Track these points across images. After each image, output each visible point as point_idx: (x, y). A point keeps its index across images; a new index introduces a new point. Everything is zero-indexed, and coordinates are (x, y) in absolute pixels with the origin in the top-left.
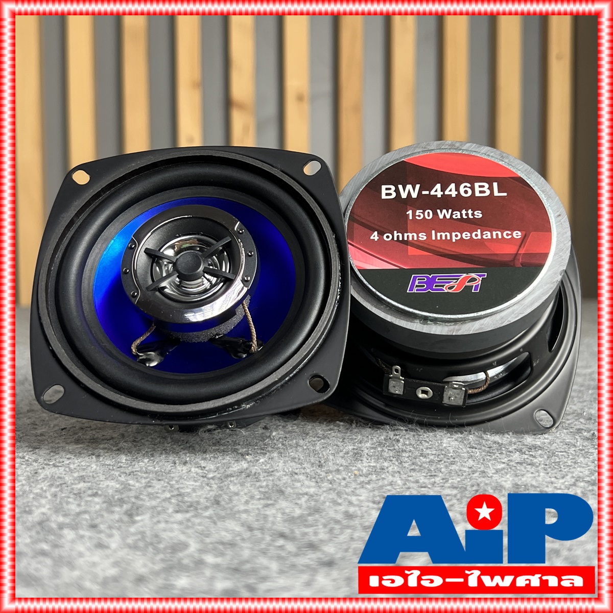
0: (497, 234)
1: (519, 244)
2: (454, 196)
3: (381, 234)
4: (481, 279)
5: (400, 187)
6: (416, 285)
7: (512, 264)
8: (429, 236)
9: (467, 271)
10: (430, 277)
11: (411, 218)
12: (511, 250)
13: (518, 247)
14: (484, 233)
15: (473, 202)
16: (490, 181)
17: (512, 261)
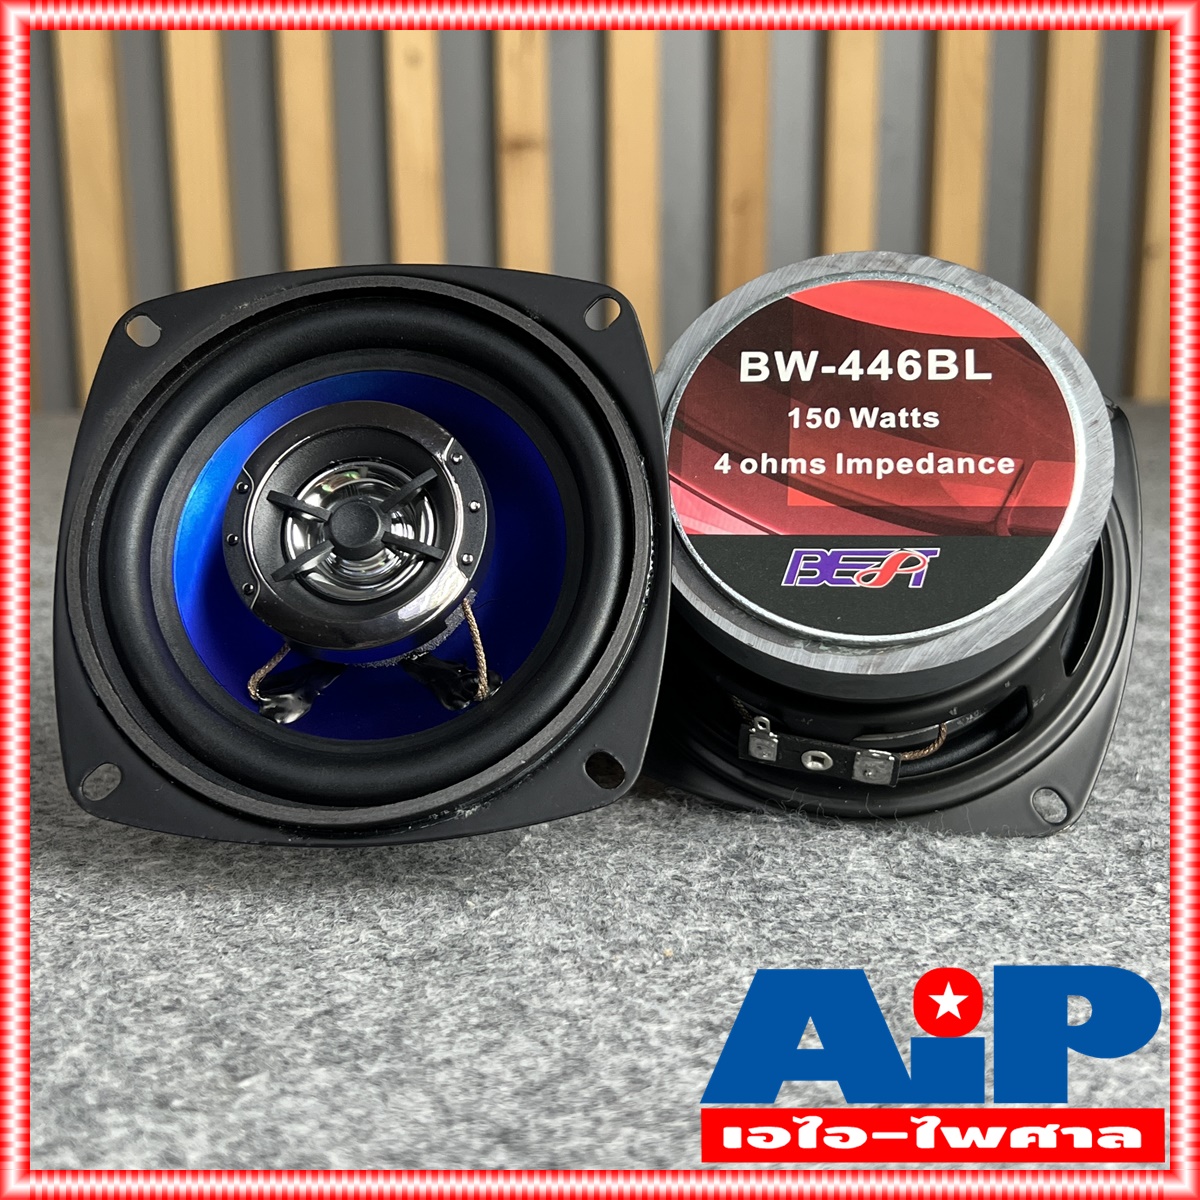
0: (966, 465)
1: (1008, 485)
2: (885, 378)
3: (735, 459)
4: (928, 560)
5: (779, 356)
6: (800, 572)
7: (992, 531)
8: (831, 464)
9: (903, 542)
10: (829, 554)
11: (796, 425)
12: (991, 499)
13: (1006, 493)
14: (941, 461)
15: (923, 393)
16: (959, 345)
17: (991, 523)
